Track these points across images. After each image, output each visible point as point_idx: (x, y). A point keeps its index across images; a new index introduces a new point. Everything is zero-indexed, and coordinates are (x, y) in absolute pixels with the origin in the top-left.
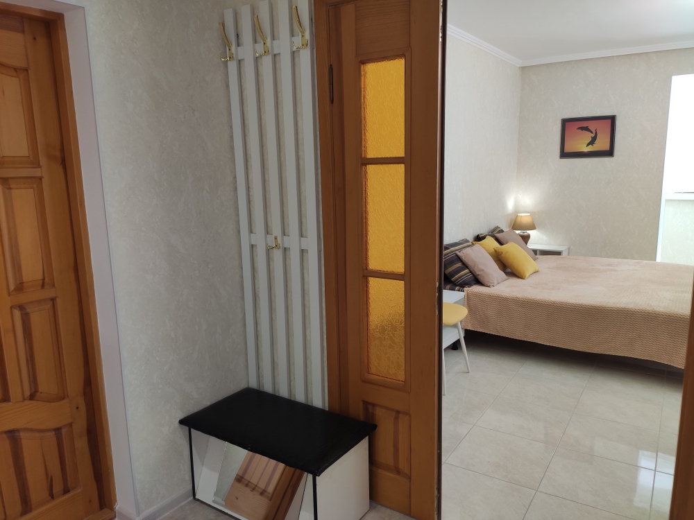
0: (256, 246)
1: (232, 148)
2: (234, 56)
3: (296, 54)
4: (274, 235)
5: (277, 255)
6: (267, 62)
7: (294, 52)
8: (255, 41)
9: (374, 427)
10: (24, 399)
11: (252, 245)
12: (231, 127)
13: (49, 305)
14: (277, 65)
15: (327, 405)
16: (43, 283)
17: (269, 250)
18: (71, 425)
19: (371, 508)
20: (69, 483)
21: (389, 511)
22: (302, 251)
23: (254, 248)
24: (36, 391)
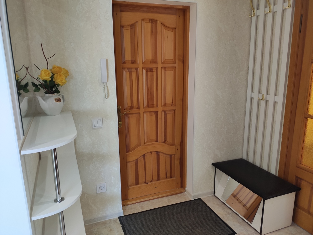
0: (254, 98)
1: (249, 55)
2: (255, 14)
3: (285, 11)
4: (263, 94)
5: (263, 103)
6: (270, 16)
7: (284, 10)
8: (266, 7)
9: (300, 189)
10: (162, 142)
11: (252, 98)
12: (250, 45)
13: (173, 112)
14: (275, 17)
15: (277, 174)
16: (172, 104)
17: (259, 100)
18: (175, 155)
19: (292, 225)
20: (172, 175)
21: (301, 229)
22: (275, 103)
23: (253, 99)
24: (166, 141)
